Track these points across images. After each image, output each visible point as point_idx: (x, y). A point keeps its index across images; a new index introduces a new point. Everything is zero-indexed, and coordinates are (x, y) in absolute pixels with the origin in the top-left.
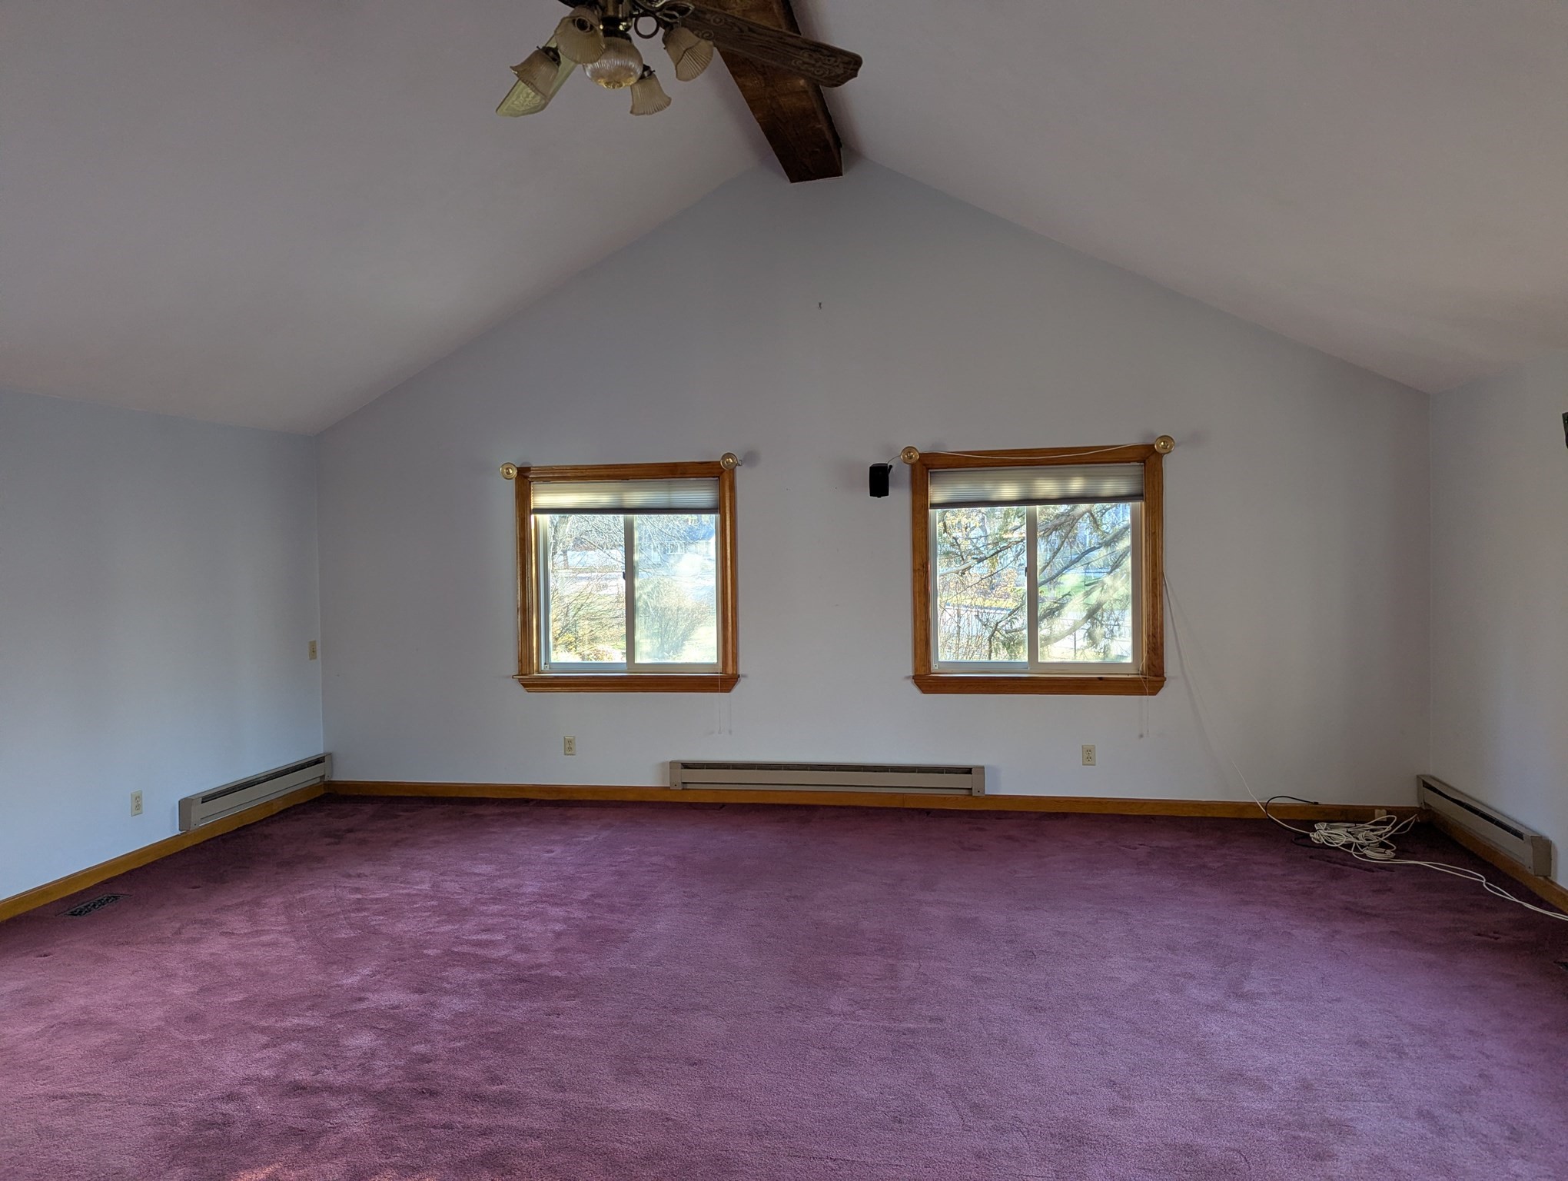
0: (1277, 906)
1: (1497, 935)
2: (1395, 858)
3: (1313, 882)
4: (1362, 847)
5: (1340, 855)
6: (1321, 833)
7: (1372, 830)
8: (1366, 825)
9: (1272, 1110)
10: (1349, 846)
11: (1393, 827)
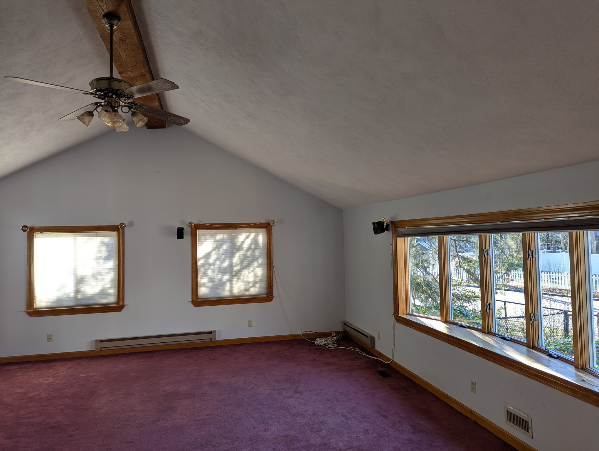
0: (306, 365)
1: (362, 366)
2: (337, 347)
3: (316, 357)
4: (329, 344)
5: (323, 347)
6: (318, 341)
7: (331, 339)
8: (330, 338)
9: (307, 421)
10: (325, 344)
11: (337, 337)
